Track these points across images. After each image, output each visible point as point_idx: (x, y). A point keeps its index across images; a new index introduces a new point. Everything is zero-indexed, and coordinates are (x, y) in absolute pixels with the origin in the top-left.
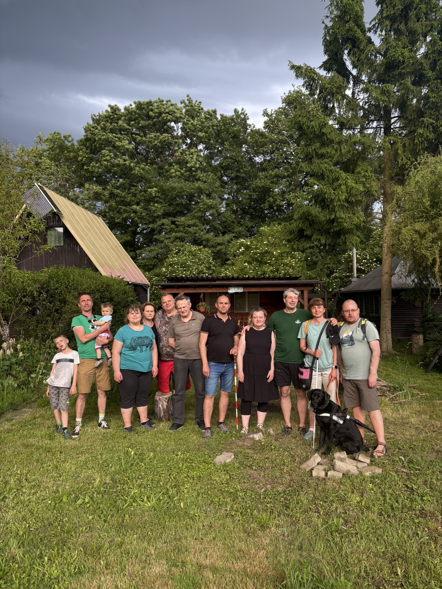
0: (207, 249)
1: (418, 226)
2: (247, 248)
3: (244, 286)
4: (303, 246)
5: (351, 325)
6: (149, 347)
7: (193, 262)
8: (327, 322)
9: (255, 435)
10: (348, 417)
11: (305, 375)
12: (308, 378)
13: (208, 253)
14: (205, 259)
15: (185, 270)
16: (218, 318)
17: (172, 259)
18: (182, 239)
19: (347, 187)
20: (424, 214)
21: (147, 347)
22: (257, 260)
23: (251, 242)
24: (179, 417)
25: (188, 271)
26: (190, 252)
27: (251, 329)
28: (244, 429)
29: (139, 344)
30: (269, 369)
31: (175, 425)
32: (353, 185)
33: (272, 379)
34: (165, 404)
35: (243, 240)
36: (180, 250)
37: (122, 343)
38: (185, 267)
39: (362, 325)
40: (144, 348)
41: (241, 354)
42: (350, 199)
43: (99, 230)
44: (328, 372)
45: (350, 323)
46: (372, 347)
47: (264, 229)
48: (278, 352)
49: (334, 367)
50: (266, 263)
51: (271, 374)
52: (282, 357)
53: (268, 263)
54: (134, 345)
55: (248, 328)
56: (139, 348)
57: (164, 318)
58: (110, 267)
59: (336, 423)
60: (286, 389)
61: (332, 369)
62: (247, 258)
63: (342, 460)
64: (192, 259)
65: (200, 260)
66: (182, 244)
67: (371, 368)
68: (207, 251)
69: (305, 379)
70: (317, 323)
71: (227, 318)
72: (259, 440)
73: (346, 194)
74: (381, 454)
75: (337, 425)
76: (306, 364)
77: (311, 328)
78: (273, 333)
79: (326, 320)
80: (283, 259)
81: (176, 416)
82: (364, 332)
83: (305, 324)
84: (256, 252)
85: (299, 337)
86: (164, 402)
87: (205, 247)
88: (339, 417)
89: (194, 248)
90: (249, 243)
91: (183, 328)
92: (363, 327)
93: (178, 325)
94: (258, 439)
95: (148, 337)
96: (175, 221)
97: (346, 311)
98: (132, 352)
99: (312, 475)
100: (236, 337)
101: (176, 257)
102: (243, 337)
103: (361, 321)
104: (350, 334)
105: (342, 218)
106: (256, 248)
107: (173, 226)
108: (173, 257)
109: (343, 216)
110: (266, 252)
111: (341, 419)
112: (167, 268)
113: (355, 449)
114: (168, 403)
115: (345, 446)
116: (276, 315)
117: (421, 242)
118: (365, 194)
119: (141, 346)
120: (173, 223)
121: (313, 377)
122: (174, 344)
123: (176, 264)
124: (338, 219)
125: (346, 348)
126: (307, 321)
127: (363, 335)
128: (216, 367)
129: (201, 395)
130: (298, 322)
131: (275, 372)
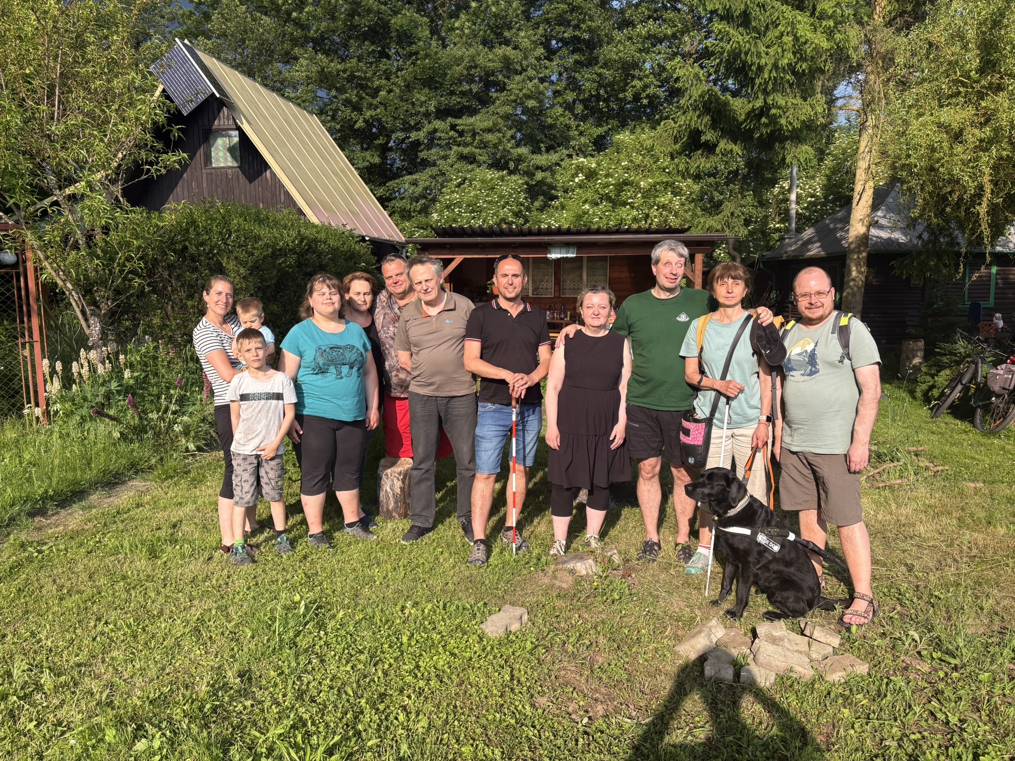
0: (514, 177)
1: (946, 115)
2: (591, 175)
3: (580, 246)
4: (698, 167)
5: (813, 328)
6: (355, 369)
7: (489, 202)
8: (749, 317)
9: (579, 564)
10: (792, 537)
11: (695, 437)
12: (700, 443)
13: (517, 184)
14: (511, 195)
15: (474, 218)
16: (500, 308)
17: (449, 196)
18: (470, 159)
19: (796, 39)
20: (961, 89)
21: (351, 368)
22: (608, 198)
23: (598, 164)
24: (424, 513)
25: (479, 219)
26: (483, 181)
27: (579, 333)
28: (557, 545)
29: (332, 361)
30: (615, 420)
31: (416, 530)
32: (809, 35)
33: (621, 442)
34: (398, 484)
35: (582, 159)
36: (464, 180)
37: (298, 358)
38: (473, 211)
39: (841, 327)
40: (345, 369)
41: (555, 388)
42: (798, 66)
43: (309, 137)
44: (749, 431)
45: (809, 322)
46: (860, 380)
47: (624, 137)
48: (635, 384)
49: (765, 418)
50: (625, 204)
51: (619, 431)
52: (644, 396)
53: (629, 204)
54: (321, 363)
55: (570, 330)
56: (332, 369)
57: (391, 308)
58: (327, 209)
59: (764, 550)
60: (650, 466)
61: (760, 422)
62: (589, 195)
63: (774, 641)
64: (487, 196)
65: (501, 197)
66: (470, 167)
67: (857, 428)
68: (516, 181)
69: (694, 446)
70: (726, 321)
71: (521, 307)
72: (587, 575)
73: (791, 55)
74: (863, 620)
75: (766, 554)
76: (698, 411)
77: (712, 332)
78: (626, 341)
79: (746, 313)
80: (658, 196)
81: (418, 511)
82: (846, 345)
83: (697, 323)
84: (606, 183)
85: (682, 353)
86: (395, 480)
87: (511, 173)
88: (770, 537)
89: (491, 175)
90: (594, 165)
91: (426, 328)
92: (843, 333)
93: (417, 322)
94: (584, 572)
95: (354, 347)
96: (456, 125)
97: (805, 295)
98: (319, 376)
99: (702, 672)
100: (543, 350)
101: (457, 193)
102: (560, 350)
103: (838, 318)
104: (809, 348)
105: (779, 108)
106: (607, 176)
107: (452, 133)
108: (453, 192)
109: (781, 102)
110: (626, 183)
111: (776, 542)
112: (441, 213)
113: (802, 605)
114: (403, 482)
115: (779, 599)
116: (632, 303)
117: (951, 148)
118: (831, 55)
119: (338, 364)
120: (453, 127)
121: (712, 441)
122: (410, 363)
123: (459, 204)
124: (771, 108)
125: (796, 379)
126: (703, 317)
127: (840, 351)
128: (496, 415)
129: (468, 469)
130: (683, 318)
131: (628, 428)
